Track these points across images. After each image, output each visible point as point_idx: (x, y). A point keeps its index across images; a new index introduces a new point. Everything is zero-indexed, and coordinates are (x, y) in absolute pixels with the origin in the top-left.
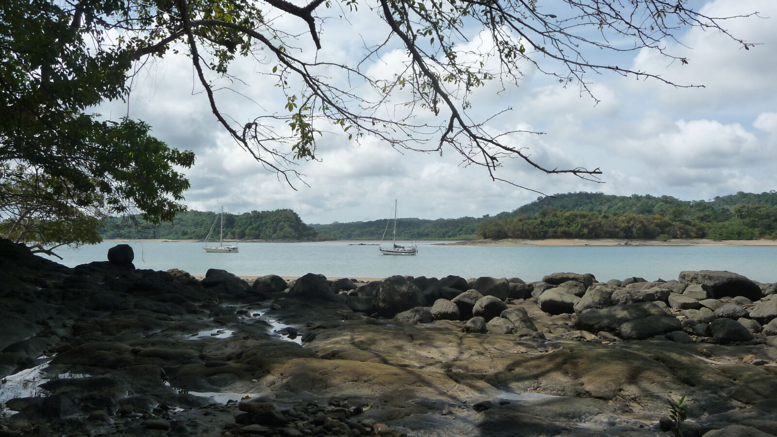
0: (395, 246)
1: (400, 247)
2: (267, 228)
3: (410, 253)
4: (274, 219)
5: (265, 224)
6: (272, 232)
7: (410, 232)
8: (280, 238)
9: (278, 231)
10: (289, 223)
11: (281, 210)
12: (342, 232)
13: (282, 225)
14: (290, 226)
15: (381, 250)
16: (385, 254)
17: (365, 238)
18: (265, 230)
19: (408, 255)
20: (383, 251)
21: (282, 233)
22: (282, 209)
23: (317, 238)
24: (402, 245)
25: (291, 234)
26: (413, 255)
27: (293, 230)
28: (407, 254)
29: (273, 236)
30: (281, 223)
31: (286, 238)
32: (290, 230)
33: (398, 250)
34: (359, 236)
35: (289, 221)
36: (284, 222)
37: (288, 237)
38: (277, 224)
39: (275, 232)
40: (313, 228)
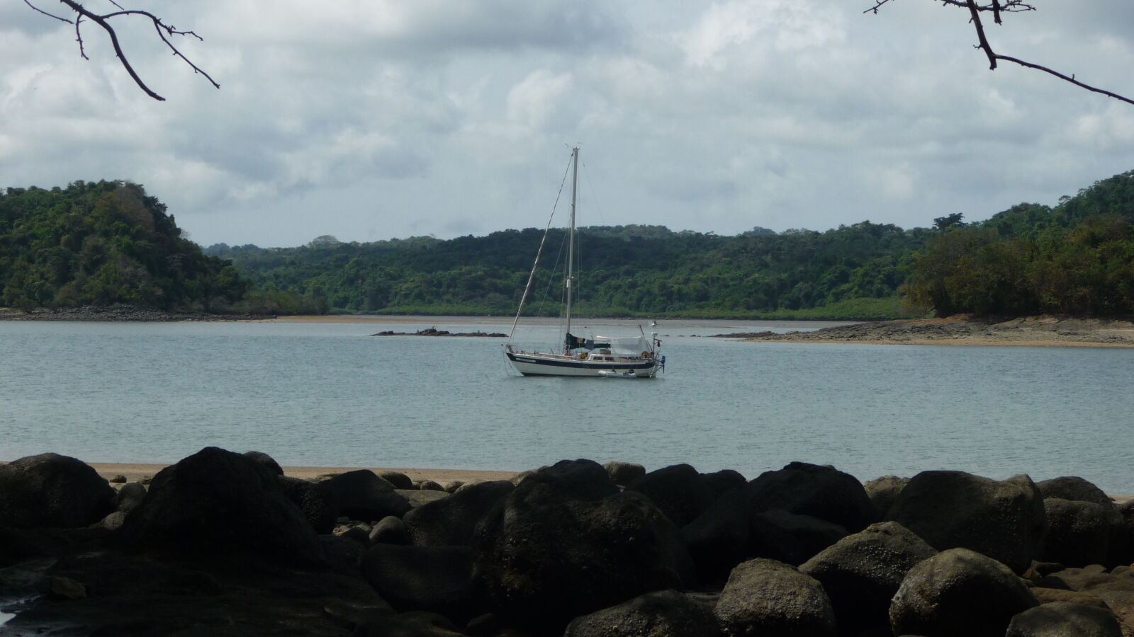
0: (572, 342)
1: (591, 345)
2: (31, 260)
3: (632, 368)
4: (60, 221)
5: (23, 241)
6: (52, 275)
7: (633, 286)
8: (88, 302)
9: (80, 274)
10: (126, 239)
11: (92, 185)
12: (351, 281)
13: (97, 249)
14: (131, 252)
15: (512, 357)
16: (527, 375)
17: (448, 308)
18: (24, 268)
19: (625, 377)
20: (524, 360)
21: (96, 283)
22: (96, 181)
23: (247, 306)
24: (600, 338)
25: (133, 286)
26: (646, 377)
27: (142, 271)
28: (620, 372)
29: (58, 297)
30: (90, 241)
31: (111, 302)
32: (129, 269)
33: (585, 356)
34: (420, 296)
35: (125, 232)
36: (106, 234)
37: (121, 300)
38: (76, 245)
39: (65, 276)
40: (229, 263)
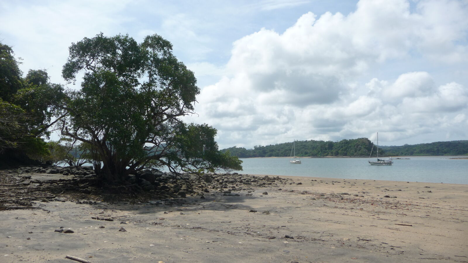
0: (379, 160)
1: (381, 160)
2: (351, 149)
3: (388, 163)
4: (355, 144)
5: (350, 147)
6: (354, 151)
8: (359, 155)
9: (358, 151)
10: (365, 146)
11: (361, 138)
13: (360, 148)
14: (365, 148)
16: (372, 165)
18: (350, 151)
19: (387, 165)
20: (371, 163)
21: (360, 152)
23: (384, 155)
24: (383, 159)
25: (365, 153)
26: (390, 165)
27: (367, 150)
29: (355, 154)
30: (359, 146)
31: (362, 155)
32: (365, 150)
33: (381, 162)
35: (364, 145)
36: (362, 145)
37: (364, 155)
38: (357, 147)
39: (356, 152)
40: (381, 149)
